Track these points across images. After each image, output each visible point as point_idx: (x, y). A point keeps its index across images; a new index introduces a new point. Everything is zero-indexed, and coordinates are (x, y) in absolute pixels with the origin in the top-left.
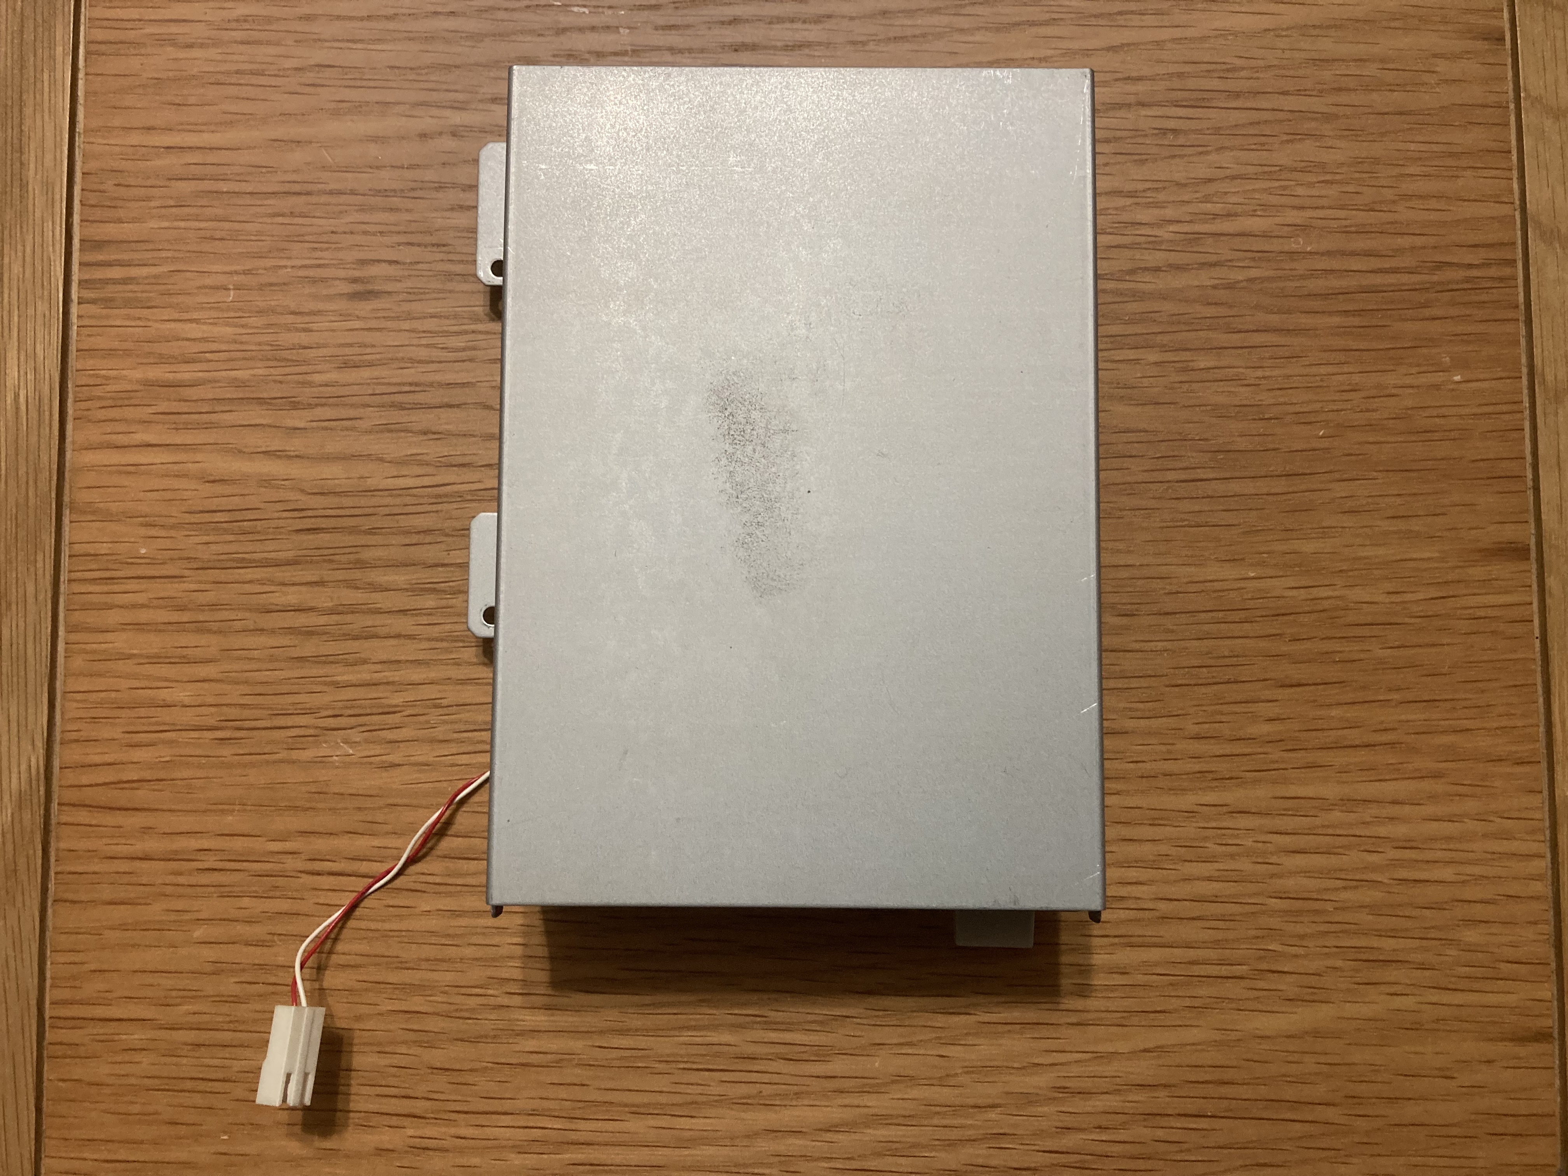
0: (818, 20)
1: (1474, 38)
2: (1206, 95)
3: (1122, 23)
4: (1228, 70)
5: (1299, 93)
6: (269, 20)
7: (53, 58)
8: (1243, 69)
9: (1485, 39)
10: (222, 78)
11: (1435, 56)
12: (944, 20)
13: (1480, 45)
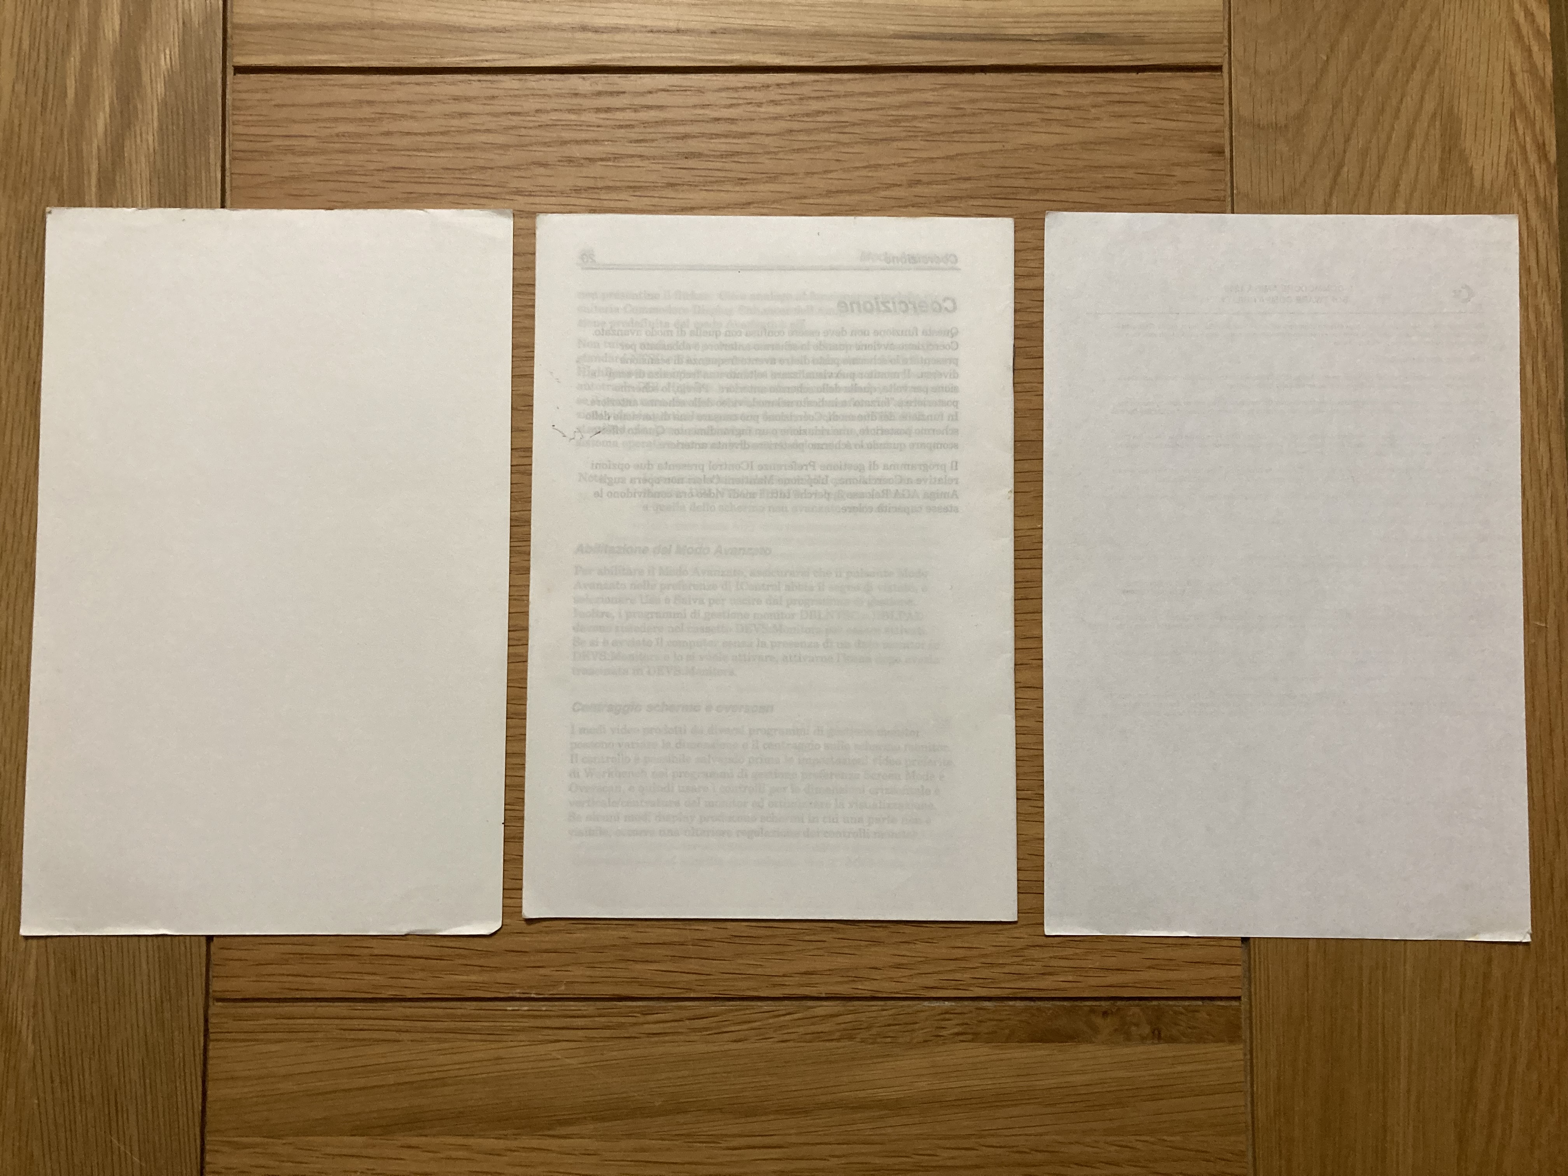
0: (743, 135)
1: (1201, 152)
2: (1014, 190)
3: (956, 139)
4: (1031, 173)
5: (1080, 189)
6: (360, 135)
7: (208, 163)
8: (1041, 172)
9: (1209, 152)
10: (328, 177)
11: (1173, 164)
12: (833, 136)
13: (1206, 156)
